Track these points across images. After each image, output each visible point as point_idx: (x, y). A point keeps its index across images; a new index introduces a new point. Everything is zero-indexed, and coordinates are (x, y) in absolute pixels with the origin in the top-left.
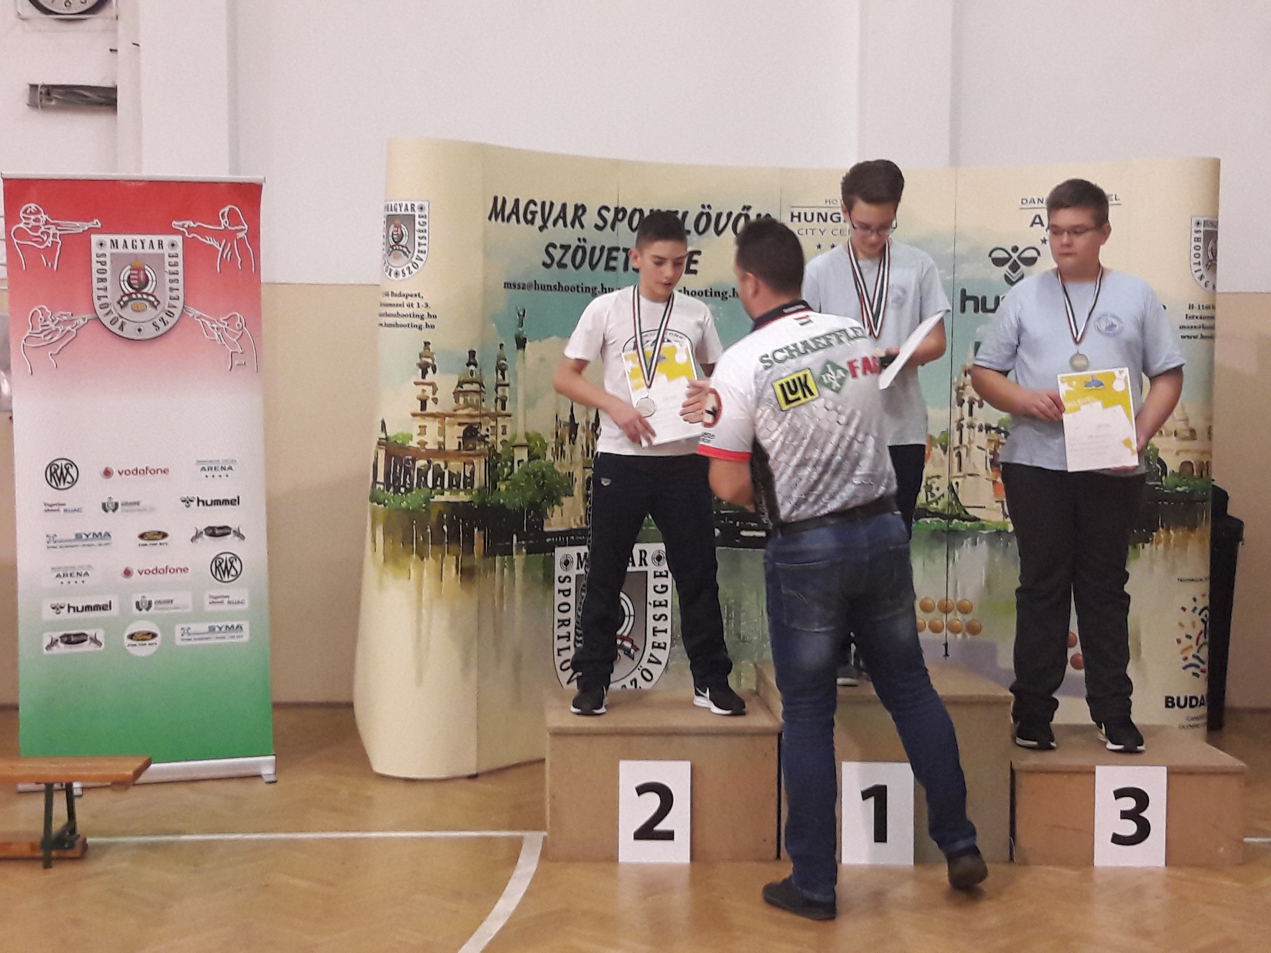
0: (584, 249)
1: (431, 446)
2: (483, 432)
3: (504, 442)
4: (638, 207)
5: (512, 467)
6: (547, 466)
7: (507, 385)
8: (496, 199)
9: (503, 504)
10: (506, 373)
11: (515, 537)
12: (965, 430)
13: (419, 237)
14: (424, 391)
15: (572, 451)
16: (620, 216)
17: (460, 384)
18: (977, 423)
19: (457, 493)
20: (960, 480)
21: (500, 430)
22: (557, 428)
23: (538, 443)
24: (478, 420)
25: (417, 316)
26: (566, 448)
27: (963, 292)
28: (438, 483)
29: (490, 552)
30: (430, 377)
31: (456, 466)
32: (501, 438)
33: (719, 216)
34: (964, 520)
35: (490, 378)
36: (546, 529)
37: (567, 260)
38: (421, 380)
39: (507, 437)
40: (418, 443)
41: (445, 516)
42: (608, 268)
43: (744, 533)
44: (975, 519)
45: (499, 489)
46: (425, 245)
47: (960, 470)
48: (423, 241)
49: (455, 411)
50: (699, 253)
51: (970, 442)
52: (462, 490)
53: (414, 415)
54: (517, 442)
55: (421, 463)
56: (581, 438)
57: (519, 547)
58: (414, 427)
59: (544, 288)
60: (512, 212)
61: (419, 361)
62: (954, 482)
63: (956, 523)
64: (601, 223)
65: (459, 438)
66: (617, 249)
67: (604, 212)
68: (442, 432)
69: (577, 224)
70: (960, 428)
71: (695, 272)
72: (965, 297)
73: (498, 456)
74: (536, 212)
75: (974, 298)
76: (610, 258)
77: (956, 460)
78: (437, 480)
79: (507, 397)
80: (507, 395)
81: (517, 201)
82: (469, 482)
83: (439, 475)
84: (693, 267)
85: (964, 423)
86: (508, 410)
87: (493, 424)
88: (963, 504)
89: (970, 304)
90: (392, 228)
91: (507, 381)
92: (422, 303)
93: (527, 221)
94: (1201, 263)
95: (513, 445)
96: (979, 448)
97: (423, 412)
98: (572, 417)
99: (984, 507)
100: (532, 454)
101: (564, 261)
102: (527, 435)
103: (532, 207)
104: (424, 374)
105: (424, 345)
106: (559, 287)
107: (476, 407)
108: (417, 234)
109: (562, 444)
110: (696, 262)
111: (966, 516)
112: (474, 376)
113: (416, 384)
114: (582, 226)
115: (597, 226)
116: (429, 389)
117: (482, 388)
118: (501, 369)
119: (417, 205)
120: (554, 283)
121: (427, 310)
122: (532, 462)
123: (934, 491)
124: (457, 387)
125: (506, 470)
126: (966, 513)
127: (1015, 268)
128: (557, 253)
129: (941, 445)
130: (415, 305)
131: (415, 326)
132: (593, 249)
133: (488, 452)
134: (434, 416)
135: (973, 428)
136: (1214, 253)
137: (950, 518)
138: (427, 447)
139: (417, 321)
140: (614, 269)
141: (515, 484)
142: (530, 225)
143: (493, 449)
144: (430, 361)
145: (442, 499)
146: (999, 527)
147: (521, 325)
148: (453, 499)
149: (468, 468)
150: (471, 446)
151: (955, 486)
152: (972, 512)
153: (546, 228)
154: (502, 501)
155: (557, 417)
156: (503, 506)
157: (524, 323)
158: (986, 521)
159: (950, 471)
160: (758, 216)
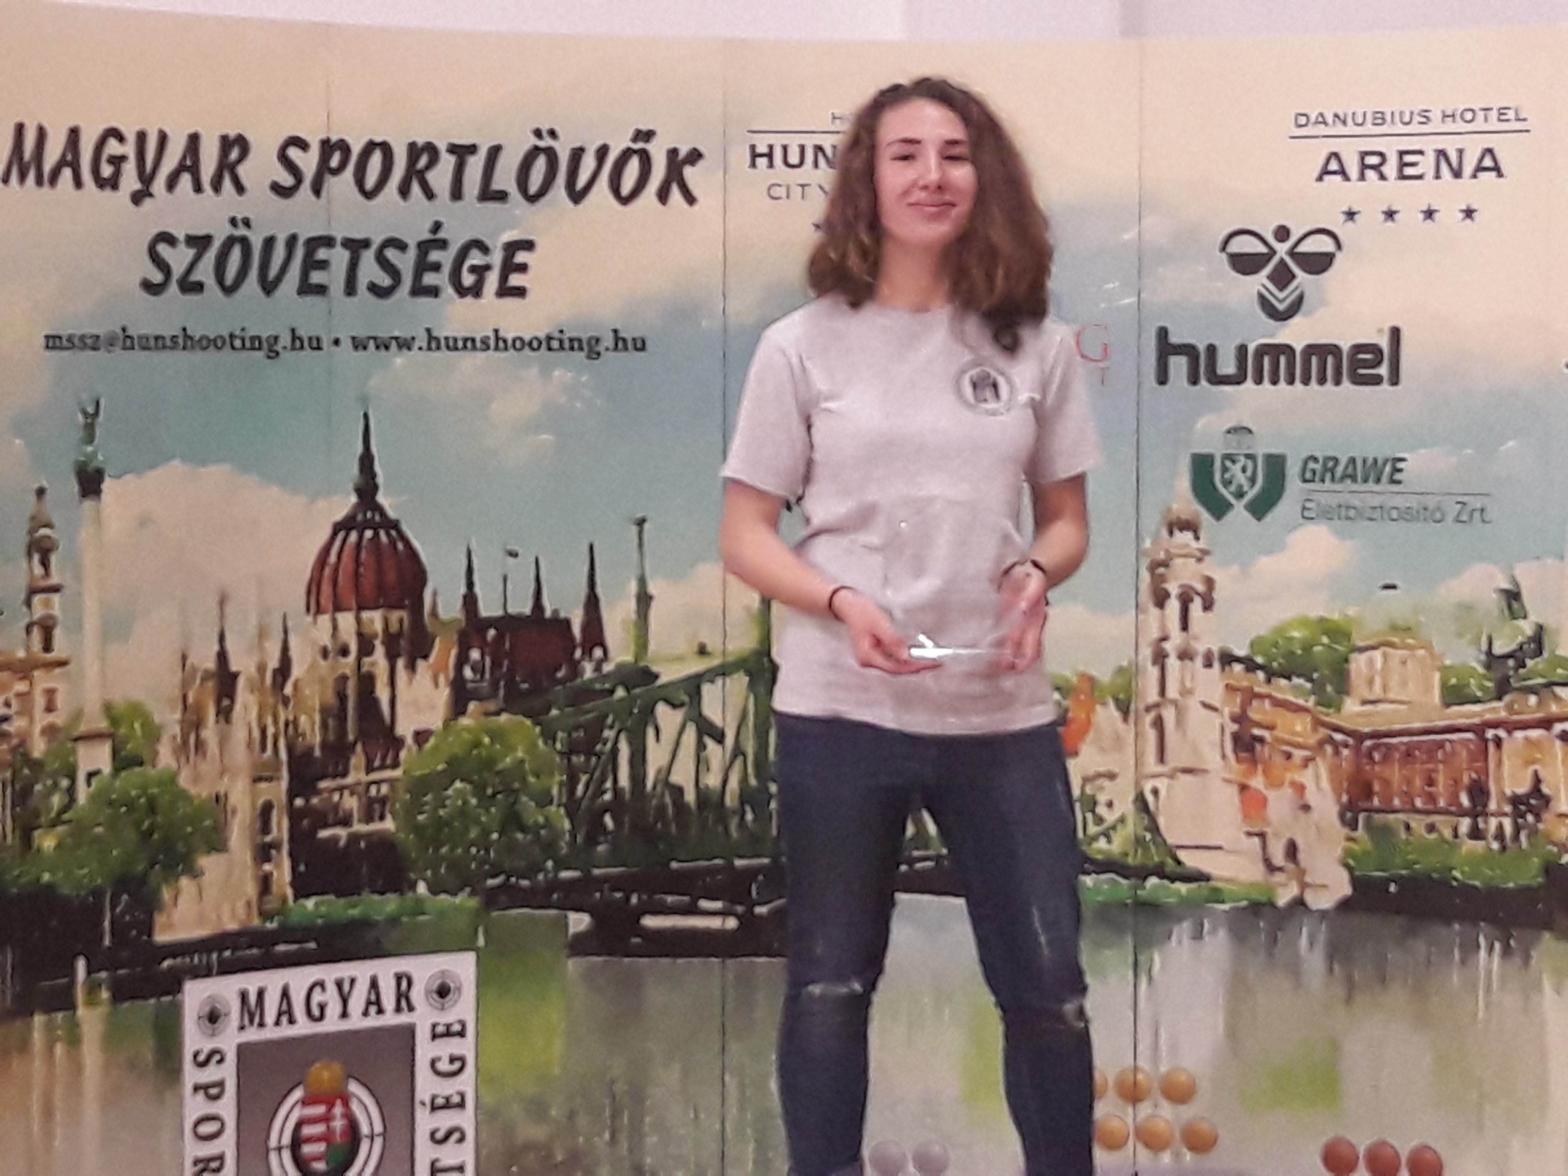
0: (245, 244)
4: (378, 139)
5: (71, 791)
6: (160, 783)
7: (57, 590)
8: (20, 129)
10: (54, 560)
11: (81, 965)
12: (1172, 662)
15: (223, 741)
16: (334, 162)
18: (1200, 647)
20: (1162, 784)
21: (39, 703)
22: (185, 685)
23: (137, 726)
26: (210, 733)
27: (1163, 333)
29: (17, 1009)
32: (42, 719)
33: (577, 154)
34: (1172, 879)
35: (12, 575)
36: (161, 937)
37: (205, 272)
42: (306, 288)
43: (650, 922)
44: (1199, 877)
47: (1161, 759)
50: (529, 245)
51: (1186, 692)
54: (83, 728)
56: (246, 707)
57: (92, 988)
59: (145, 343)
60: (62, 163)
62: (1148, 788)
63: (1154, 885)
64: (287, 180)
66: (328, 242)
67: (293, 153)
69: (227, 183)
70: (1160, 658)
71: (521, 291)
72: (1166, 348)
73: (35, 766)
74: (123, 158)
75: (1189, 350)
76: (311, 264)
77: (1151, 735)
79: (51, 617)
80: (56, 611)
81: (74, 134)
84: (515, 280)
85: (1170, 647)
86: (58, 651)
87: (23, 686)
88: (1170, 841)
89: (1178, 365)
91: (55, 580)
93: (101, 183)
95: (76, 734)
96: (1206, 706)
98: (222, 657)
99: (1219, 848)
100: (123, 753)
101: (195, 277)
102: (108, 709)
103: (113, 147)
106: (180, 341)
109: (198, 725)
110: (523, 268)
111: (1179, 870)
114: (240, 188)
115: (277, 189)
118: (43, 551)
120: (167, 329)
122: (123, 774)
123: (1101, 810)
125: (55, 799)
126: (1179, 863)
127: (1282, 277)
128: (178, 258)
129: (1117, 700)
132: (269, 243)
135: (1191, 659)
137: (1141, 874)
140: (321, 290)
141: (80, 830)
142: (108, 191)
143: (21, 749)
146: (1258, 896)
147: (90, 437)
151: (1150, 798)
152: (1191, 860)
153: (151, 195)
154: (46, 877)
155: (184, 658)
156: (50, 886)
157: (98, 432)
158: (1220, 879)
159: (1139, 762)
160: (673, 153)
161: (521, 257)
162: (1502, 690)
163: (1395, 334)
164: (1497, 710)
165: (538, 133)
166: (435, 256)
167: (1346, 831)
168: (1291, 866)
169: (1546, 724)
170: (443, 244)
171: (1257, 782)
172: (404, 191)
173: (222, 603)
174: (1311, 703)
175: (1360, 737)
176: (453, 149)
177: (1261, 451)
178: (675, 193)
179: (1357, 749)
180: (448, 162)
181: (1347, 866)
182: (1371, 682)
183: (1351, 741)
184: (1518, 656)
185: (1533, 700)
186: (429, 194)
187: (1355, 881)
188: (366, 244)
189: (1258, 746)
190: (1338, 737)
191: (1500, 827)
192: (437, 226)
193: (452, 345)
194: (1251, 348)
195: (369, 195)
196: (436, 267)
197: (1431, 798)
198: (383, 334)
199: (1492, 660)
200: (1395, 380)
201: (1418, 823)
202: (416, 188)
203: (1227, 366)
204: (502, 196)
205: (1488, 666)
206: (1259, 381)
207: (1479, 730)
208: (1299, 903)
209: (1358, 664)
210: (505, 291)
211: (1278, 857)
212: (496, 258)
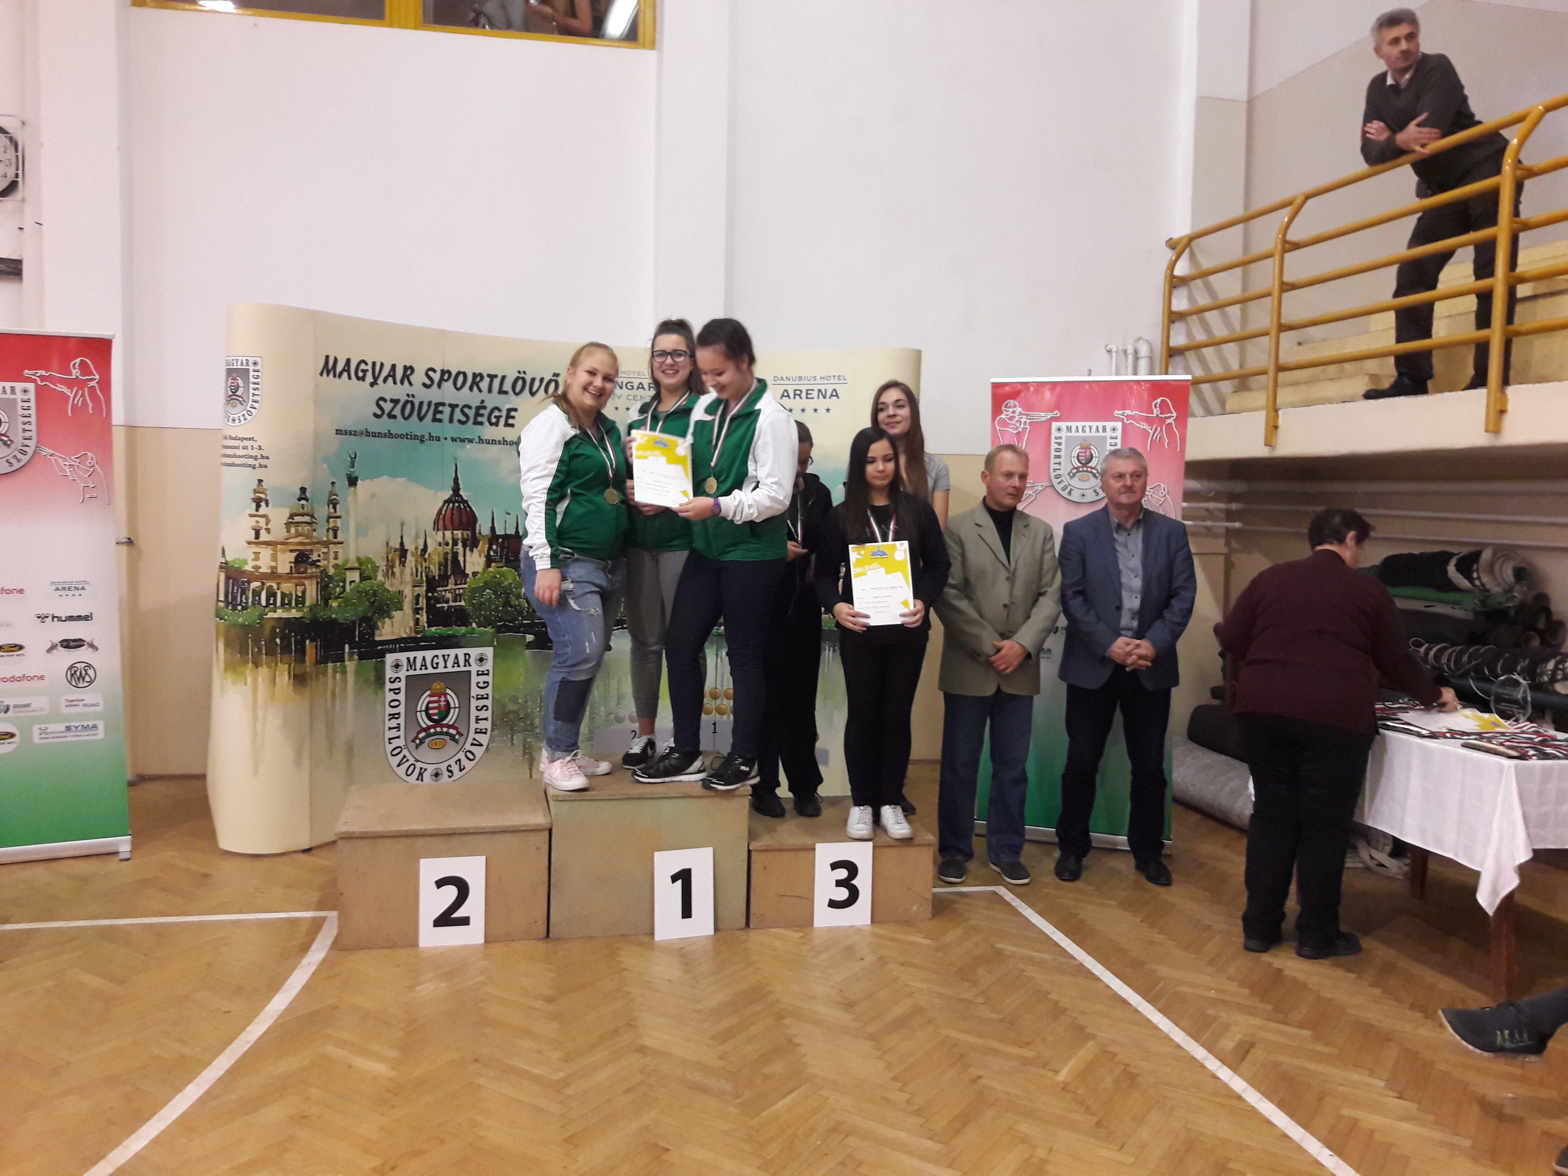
0: (412, 403)
1: (265, 569)
2: (314, 557)
3: (336, 566)
4: (462, 370)
5: (344, 587)
6: (378, 586)
7: (339, 517)
8: (327, 357)
9: (335, 618)
10: (338, 506)
11: (347, 647)
13: (254, 389)
14: (258, 522)
15: (402, 573)
16: (446, 377)
17: (292, 516)
19: (288, 610)
21: (332, 555)
22: (387, 553)
23: (369, 566)
24: (309, 547)
25: (251, 457)
26: (397, 570)
28: (271, 602)
29: (322, 660)
30: (263, 510)
31: (287, 587)
32: (333, 562)
33: (533, 380)
35: (322, 511)
36: (378, 638)
37: (397, 411)
38: (255, 512)
39: (339, 562)
40: (253, 567)
41: (278, 630)
42: (435, 420)
45: (331, 606)
46: (259, 395)
48: (256, 392)
49: (287, 539)
50: (515, 410)
52: (294, 608)
53: (249, 543)
54: (349, 565)
55: (255, 585)
56: (411, 562)
57: (351, 655)
58: (248, 554)
59: (375, 435)
60: (343, 370)
61: (253, 496)
64: (428, 382)
65: (291, 562)
66: (443, 404)
67: (431, 373)
68: (274, 558)
69: (406, 382)
71: (512, 426)
73: (330, 578)
74: (367, 370)
76: (437, 412)
78: (270, 600)
79: (338, 527)
80: (339, 525)
81: (348, 361)
82: (301, 601)
83: (271, 594)
84: (511, 421)
86: (339, 539)
87: (325, 550)
90: (229, 380)
91: (338, 514)
92: (256, 445)
93: (358, 378)
95: (345, 568)
97: (257, 541)
98: (402, 544)
100: (364, 575)
101: (393, 413)
102: (358, 559)
103: (363, 366)
104: (258, 507)
105: (257, 482)
106: (390, 435)
107: (307, 537)
108: (252, 386)
109: (393, 567)
110: (513, 417)
112: (306, 509)
113: (251, 516)
114: (411, 384)
115: (424, 385)
116: (262, 521)
117: (314, 520)
118: (334, 503)
119: (251, 360)
120: (384, 430)
121: (261, 452)
122: (364, 582)
124: (289, 518)
125: (338, 589)
128: (387, 407)
130: (250, 448)
131: (250, 466)
132: (421, 403)
133: (319, 574)
134: (267, 543)
138: (260, 570)
139: (251, 462)
140: (440, 421)
141: (347, 601)
142: (361, 382)
143: (324, 572)
144: (262, 496)
145: (276, 615)
147: (353, 466)
148: (285, 615)
149: (300, 589)
150: (302, 570)
153: (377, 384)
154: (334, 616)
155: (387, 544)
156: (335, 620)
157: (356, 464)
161: (513, 414)
165: (519, 372)
166: (482, 411)
170: (485, 408)
172: (471, 389)
173: (402, 524)
176: (489, 376)
180: (487, 380)
186: (480, 391)
188: (457, 406)
192: (483, 401)
193: (488, 442)
195: (458, 389)
196: (482, 415)
198: (462, 437)
202: (475, 388)
204: (506, 393)
210: (507, 425)
212: (504, 414)
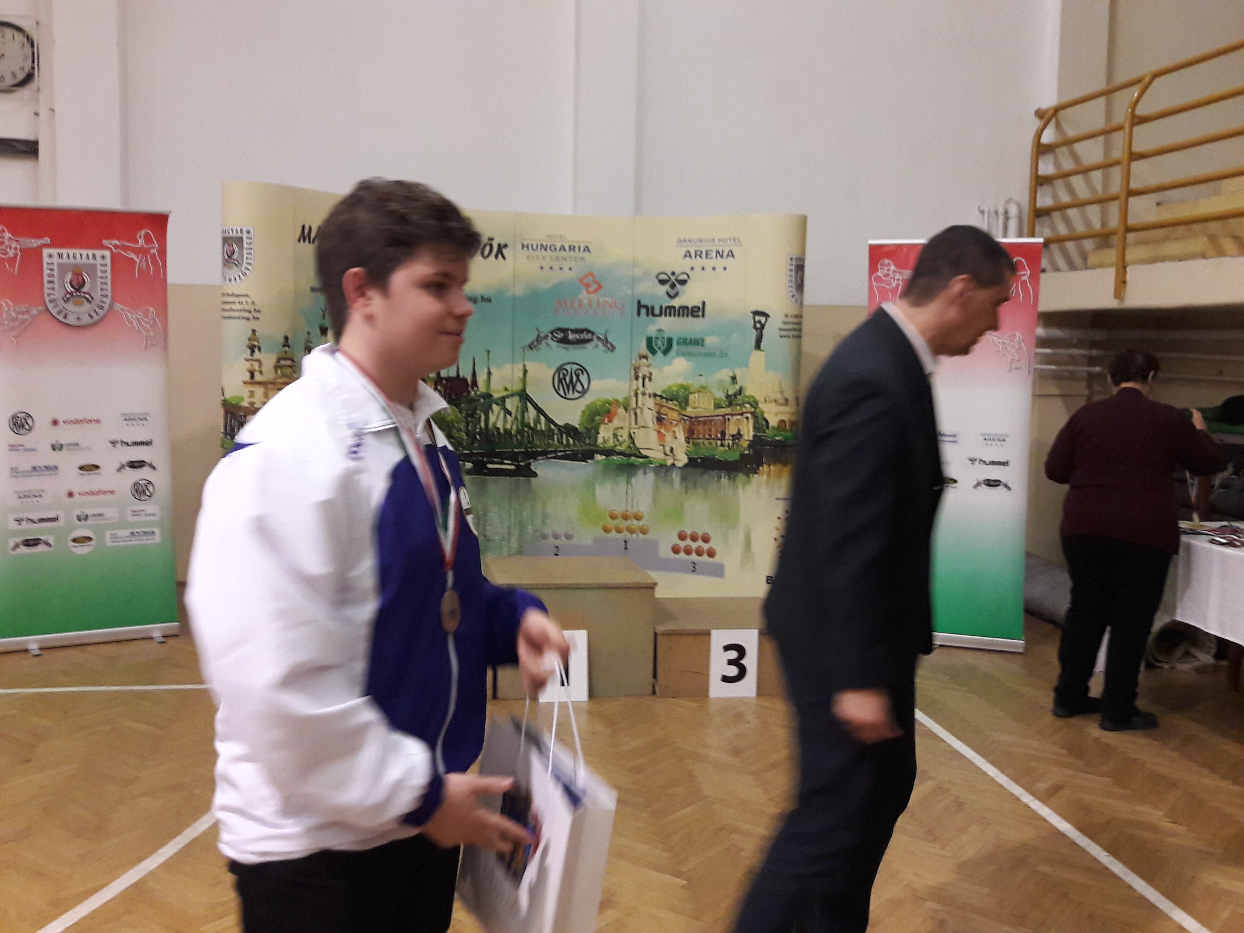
8: (303, 227)
12: (640, 396)
13: (247, 254)
17: (279, 360)
18: (647, 392)
20: (635, 431)
25: (245, 311)
27: (639, 302)
30: (257, 354)
34: (638, 457)
38: (250, 357)
40: (249, 403)
43: (490, 466)
44: (646, 457)
46: (251, 259)
47: (636, 423)
48: (249, 256)
49: (275, 380)
51: (643, 405)
53: (245, 383)
58: (244, 392)
61: (248, 343)
62: (632, 431)
63: (633, 459)
70: (636, 395)
72: (640, 306)
75: (646, 307)
77: (633, 416)
85: (639, 392)
88: (639, 446)
89: (643, 311)
90: (226, 246)
92: (249, 301)
94: (793, 286)
96: (649, 408)
97: (250, 381)
99: (652, 449)
104: (252, 352)
105: (251, 332)
107: (289, 377)
108: (245, 251)
111: (640, 455)
112: (288, 354)
113: (247, 360)
116: (256, 365)
117: (294, 363)
119: (244, 229)
121: (254, 306)
123: (619, 438)
124: (277, 363)
126: (640, 452)
127: (673, 286)
129: (624, 406)
131: (245, 318)
134: (260, 383)
135: (645, 395)
136: (802, 280)
137: (630, 456)
139: (246, 315)
144: (256, 343)
146: (662, 463)
151: (632, 434)
152: (644, 452)
158: (653, 458)
159: (630, 424)
160: (499, 245)
162: (730, 404)
163: (704, 303)
164: (729, 410)
167: (686, 444)
168: (671, 454)
169: (742, 414)
171: (663, 431)
174: (677, 408)
175: (691, 418)
177: (666, 336)
178: (500, 257)
179: (690, 422)
181: (687, 455)
182: (694, 402)
183: (688, 418)
184: (735, 395)
185: (738, 407)
187: (690, 459)
189: (663, 420)
190: (685, 418)
191: (729, 443)
194: (664, 306)
197: (710, 435)
199: (728, 396)
200: (703, 316)
201: (706, 442)
203: (657, 312)
205: (726, 398)
206: (666, 315)
207: (723, 416)
208: (673, 464)
209: (692, 397)
211: (668, 452)
